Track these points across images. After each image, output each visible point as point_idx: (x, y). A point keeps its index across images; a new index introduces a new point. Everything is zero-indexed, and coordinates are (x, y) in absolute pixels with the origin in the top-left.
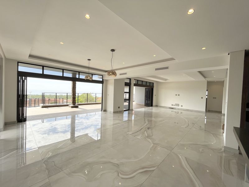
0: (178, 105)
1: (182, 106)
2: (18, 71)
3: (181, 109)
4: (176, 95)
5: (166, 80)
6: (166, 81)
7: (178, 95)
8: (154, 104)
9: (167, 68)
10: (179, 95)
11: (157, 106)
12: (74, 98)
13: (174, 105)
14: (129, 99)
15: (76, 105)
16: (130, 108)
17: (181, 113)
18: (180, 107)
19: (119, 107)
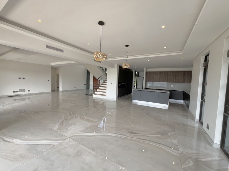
1: (29, 91)
4: (20, 78)
7: (22, 78)
10: (24, 78)
13: (17, 92)
18: (26, 92)
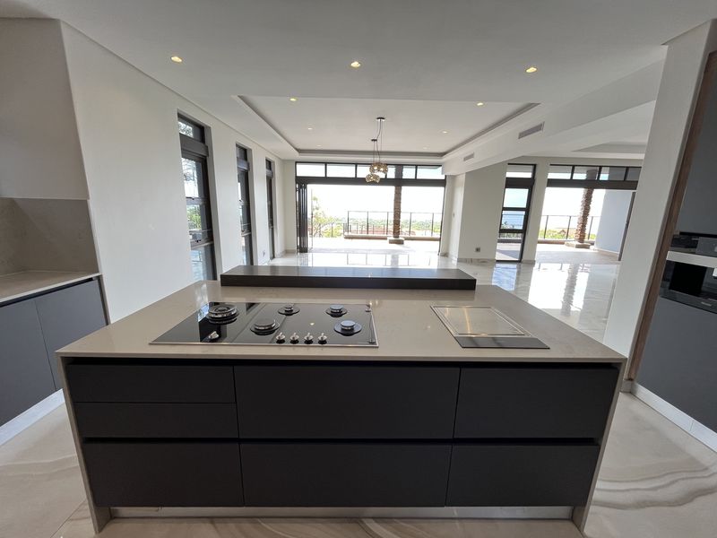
2: (296, 177)
9: (538, 128)
12: (397, 223)
15: (400, 238)
19: (478, 250)
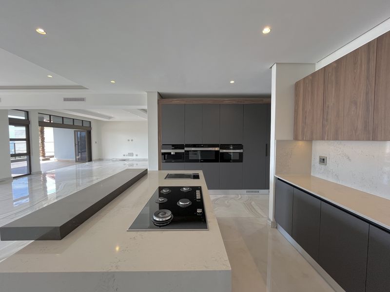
0: (131, 154)
1: (137, 155)
3: (136, 160)
5: (110, 118)
6: (111, 120)
7: (130, 140)
8: (94, 156)
9: (83, 100)
10: (132, 140)
11: (100, 160)
13: (127, 156)
14: (29, 153)
16: (33, 171)
17: (137, 164)
18: (134, 157)
